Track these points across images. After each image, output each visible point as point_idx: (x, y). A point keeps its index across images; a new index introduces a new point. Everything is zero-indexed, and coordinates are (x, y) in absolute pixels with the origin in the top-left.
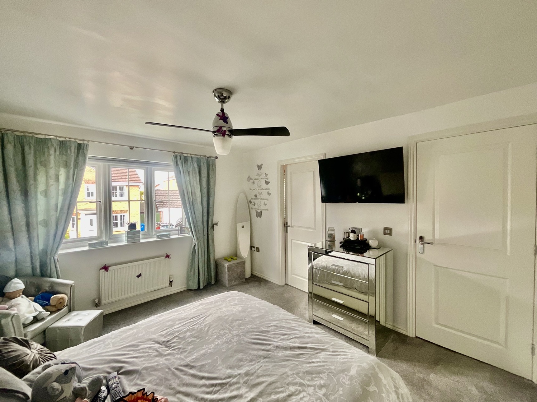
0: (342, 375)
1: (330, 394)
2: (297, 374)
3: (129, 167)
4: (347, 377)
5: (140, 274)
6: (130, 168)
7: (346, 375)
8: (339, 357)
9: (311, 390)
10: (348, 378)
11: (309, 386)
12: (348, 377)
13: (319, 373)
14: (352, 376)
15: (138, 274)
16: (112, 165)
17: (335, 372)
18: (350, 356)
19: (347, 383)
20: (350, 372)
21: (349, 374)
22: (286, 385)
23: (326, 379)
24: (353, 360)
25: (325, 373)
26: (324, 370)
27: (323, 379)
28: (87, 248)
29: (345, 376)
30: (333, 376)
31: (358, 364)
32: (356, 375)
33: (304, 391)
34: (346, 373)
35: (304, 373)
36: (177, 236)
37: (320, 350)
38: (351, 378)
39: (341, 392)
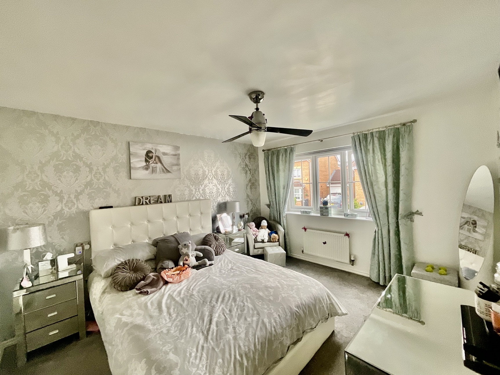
0: (172, 346)
1: (161, 335)
2: (184, 318)
3: (328, 155)
4: (169, 349)
5: (325, 242)
6: (330, 155)
7: (170, 350)
8: (195, 350)
9: (170, 325)
10: (167, 350)
11: (172, 324)
12: (169, 351)
13: (181, 331)
14: (168, 354)
15: (324, 242)
16: (317, 156)
17: (177, 342)
18: (194, 361)
19: (164, 349)
20: (173, 353)
21: (171, 352)
22: (178, 312)
23: (174, 334)
24: (187, 362)
25: (179, 334)
26: (182, 334)
27: (174, 333)
28: (300, 213)
29: (170, 348)
30: (174, 339)
31: (179, 365)
32: (168, 358)
33: (170, 321)
34: (173, 350)
35: (184, 321)
36: (364, 219)
37: (206, 335)
38: (167, 353)
39: (158, 342)
